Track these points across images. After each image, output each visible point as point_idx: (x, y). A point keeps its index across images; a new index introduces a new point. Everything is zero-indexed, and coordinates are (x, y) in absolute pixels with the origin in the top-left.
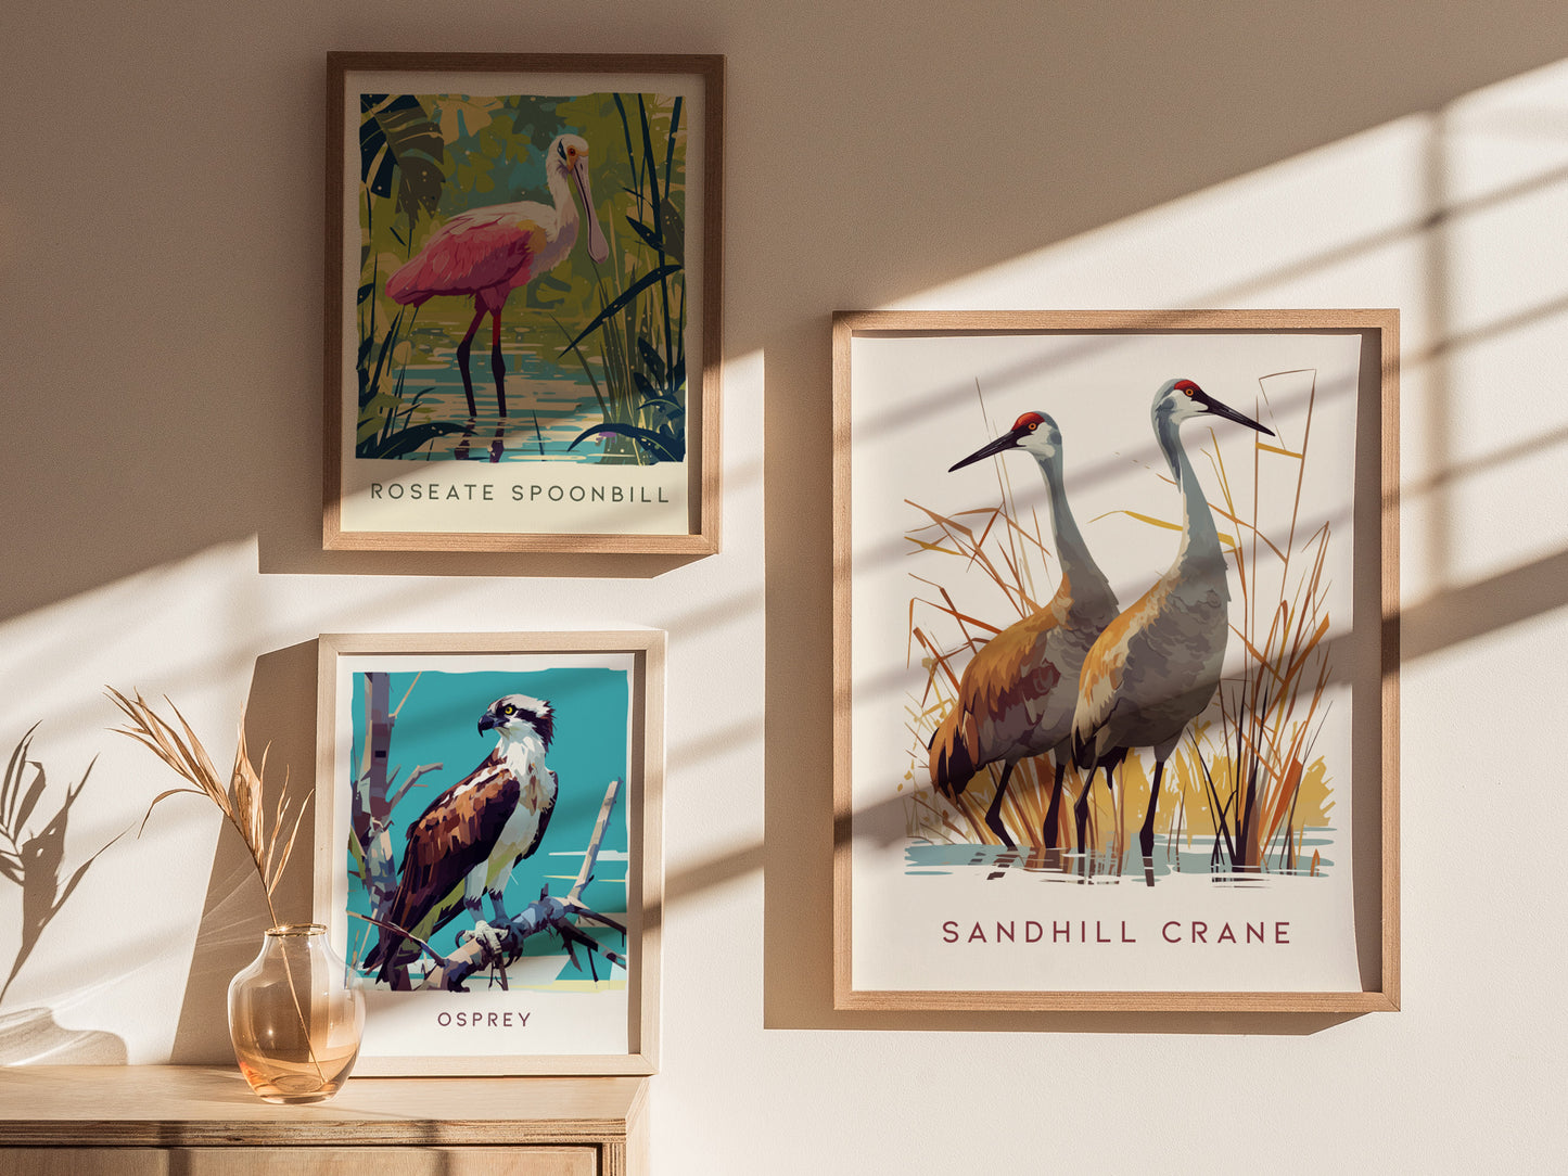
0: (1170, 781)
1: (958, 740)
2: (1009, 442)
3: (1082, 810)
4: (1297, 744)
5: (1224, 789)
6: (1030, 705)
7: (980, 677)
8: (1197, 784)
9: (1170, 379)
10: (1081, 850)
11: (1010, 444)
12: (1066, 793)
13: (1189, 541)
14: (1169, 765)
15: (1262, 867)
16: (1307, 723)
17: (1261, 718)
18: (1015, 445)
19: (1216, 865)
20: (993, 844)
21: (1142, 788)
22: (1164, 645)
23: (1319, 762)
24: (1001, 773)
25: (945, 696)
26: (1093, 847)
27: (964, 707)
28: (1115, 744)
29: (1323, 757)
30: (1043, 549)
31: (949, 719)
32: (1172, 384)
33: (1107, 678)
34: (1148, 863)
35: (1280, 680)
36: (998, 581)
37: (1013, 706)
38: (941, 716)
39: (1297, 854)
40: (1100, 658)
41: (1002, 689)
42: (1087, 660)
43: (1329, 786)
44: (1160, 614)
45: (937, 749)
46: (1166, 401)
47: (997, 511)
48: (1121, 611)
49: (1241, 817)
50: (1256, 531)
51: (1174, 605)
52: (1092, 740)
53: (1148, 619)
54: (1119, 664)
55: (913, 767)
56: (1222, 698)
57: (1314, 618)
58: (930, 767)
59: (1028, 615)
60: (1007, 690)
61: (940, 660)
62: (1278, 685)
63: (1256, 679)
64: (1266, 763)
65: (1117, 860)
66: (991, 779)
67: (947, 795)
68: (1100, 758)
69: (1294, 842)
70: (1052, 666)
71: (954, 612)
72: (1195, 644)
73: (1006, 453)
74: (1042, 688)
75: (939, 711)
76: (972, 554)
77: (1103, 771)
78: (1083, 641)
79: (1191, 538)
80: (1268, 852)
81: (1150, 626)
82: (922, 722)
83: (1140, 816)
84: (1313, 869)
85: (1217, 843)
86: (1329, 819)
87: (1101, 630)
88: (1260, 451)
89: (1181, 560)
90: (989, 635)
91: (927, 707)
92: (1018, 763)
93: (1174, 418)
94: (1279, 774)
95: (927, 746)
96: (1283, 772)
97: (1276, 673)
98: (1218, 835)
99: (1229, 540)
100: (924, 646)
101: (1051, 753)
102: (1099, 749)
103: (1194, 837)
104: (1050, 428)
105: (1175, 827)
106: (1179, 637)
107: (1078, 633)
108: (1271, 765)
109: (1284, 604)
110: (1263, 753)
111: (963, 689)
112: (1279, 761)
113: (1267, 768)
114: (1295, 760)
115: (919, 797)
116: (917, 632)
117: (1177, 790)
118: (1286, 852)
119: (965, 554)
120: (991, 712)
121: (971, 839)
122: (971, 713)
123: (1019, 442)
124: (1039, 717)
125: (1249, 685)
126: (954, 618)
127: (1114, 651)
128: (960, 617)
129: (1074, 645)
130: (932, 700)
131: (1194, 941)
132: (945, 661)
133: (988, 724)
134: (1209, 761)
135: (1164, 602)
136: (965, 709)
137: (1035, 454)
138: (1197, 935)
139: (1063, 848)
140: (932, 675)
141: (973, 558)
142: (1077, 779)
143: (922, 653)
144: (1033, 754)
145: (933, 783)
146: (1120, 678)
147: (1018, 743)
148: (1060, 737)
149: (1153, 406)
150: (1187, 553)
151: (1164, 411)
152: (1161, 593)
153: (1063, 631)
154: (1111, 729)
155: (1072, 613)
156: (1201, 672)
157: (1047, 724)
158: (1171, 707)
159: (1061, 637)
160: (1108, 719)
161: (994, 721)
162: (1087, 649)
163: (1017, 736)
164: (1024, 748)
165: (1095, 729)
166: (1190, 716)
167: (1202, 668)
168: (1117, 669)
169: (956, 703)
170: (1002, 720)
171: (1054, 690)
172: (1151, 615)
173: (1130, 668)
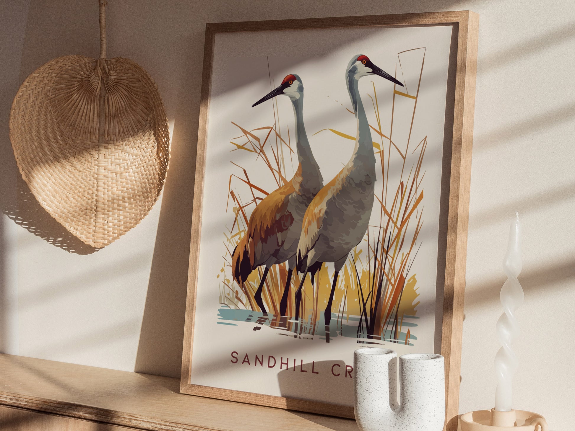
0: (341, 284)
1: (245, 252)
3: (299, 296)
4: (403, 266)
5: (366, 289)
6: (279, 235)
8: (354, 286)
10: (297, 319)
11: (280, 92)
12: (292, 286)
13: (359, 146)
14: (341, 273)
15: (382, 338)
16: (409, 254)
17: (386, 249)
18: (282, 93)
19: (360, 333)
20: (257, 311)
22: (343, 205)
23: (413, 277)
24: (263, 272)
25: (242, 228)
26: (302, 318)
27: (251, 235)
28: (316, 260)
29: (415, 275)
30: (291, 149)
31: (242, 241)
32: (356, 58)
33: (315, 222)
34: (327, 329)
35: (397, 227)
36: (270, 166)
37: (271, 236)
38: (239, 239)
39: (399, 330)
40: (312, 211)
41: (267, 226)
42: (307, 210)
43: (417, 292)
44: (342, 187)
45: (236, 257)
46: (353, 68)
47: (272, 128)
48: (324, 185)
49: (373, 306)
50: (391, 141)
51: (349, 183)
52: (306, 257)
53: (337, 190)
54: (321, 215)
55: (224, 266)
56: (368, 236)
57: (416, 192)
58: (232, 266)
59: (281, 186)
60: (269, 227)
61: (241, 208)
62: (396, 230)
63: (385, 227)
64: (387, 276)
65: (313, 326)
66: (258, 275)
67: (239, 282)
68: (309, 267)
69: (398, 324)
70: (290, 215)
71: (249, 183)
72: (357, 205)
74: (285, 226)
75: (238, 236)
76: (259, 151)
77: (310, 274)
78: (306, 201)
79: (360, 145)
80: (385, 328)
81: (338, 194)
82: (230, 242)
83: (325, 302)
84: (406, 340)
85: (361, 320)
86: (416, 311)
87: (314, 195)
88: (396, 94)
89: (354, 157)
90: (264, 196)
91: (233, 234)
92: (271, 267)
93: (356, 76)
94: (393, 283)
95: (232, 255)
96: (395, 282)
97: (395, 224)
98: (362, 316)
99: (378, 146)
100: (234, 201)
101: (287, 262)
102: (309, 262)
104: (299, 83)
105: (342, 309)
106: (350, 201)
107: (304, 197)
108: (390, 277)
109: (402, 184)
110: (386, 270)
111: (250, 225)
112: (394, 275)
113: (388, 279)
114: (402, 275)
115: (226, 282)
116: (232, 193)
117: (343, 288)
118: (394, 330)
120: (261, 238)
121: (247, 307)
122: (252, 238)
123: (284, 91)
124: (283, 242)
125: (382, 230)
126: (249, 186)
127: (319, 207)
128: (251, 186)
129: (301, 203)
130: (236, 230)
131: (346, 377)
132: (243, 209)
133: (260, 244)
134: (360, 273)
135: (345, 181)
136: (250, 236)
137: (291, 98)
138: (348, 373)
139: (289, 317)
140: (237, 216)
141: (259, 154)
142: (297, 278)
143: (233, 204)
144: (278, 263)
145: (233, 275)
146: (321, 223)
147: (272, 256)
148: (292, 254)
149: (347, 70)
150: (357, 153)
151: (352, 73)
152: (344, 175)
153: (297, 195)
154: (315, 251)
155: (301, 185)
156: (359, 221)
157: (286, 246)
158: (344, 240)
159: (296, 198)
160: (314, 245)
161: (262, 243)
162: (307, 206)
163: (272, 252)
164: (275, 259)
165: (308, 251)
166: (353, 246)
167: (361, 219)
168: (320, 217)
169: (246, 232)
170: (266, 243)
171: (290, 228)
172: (338, 188)
173: (326, 217)
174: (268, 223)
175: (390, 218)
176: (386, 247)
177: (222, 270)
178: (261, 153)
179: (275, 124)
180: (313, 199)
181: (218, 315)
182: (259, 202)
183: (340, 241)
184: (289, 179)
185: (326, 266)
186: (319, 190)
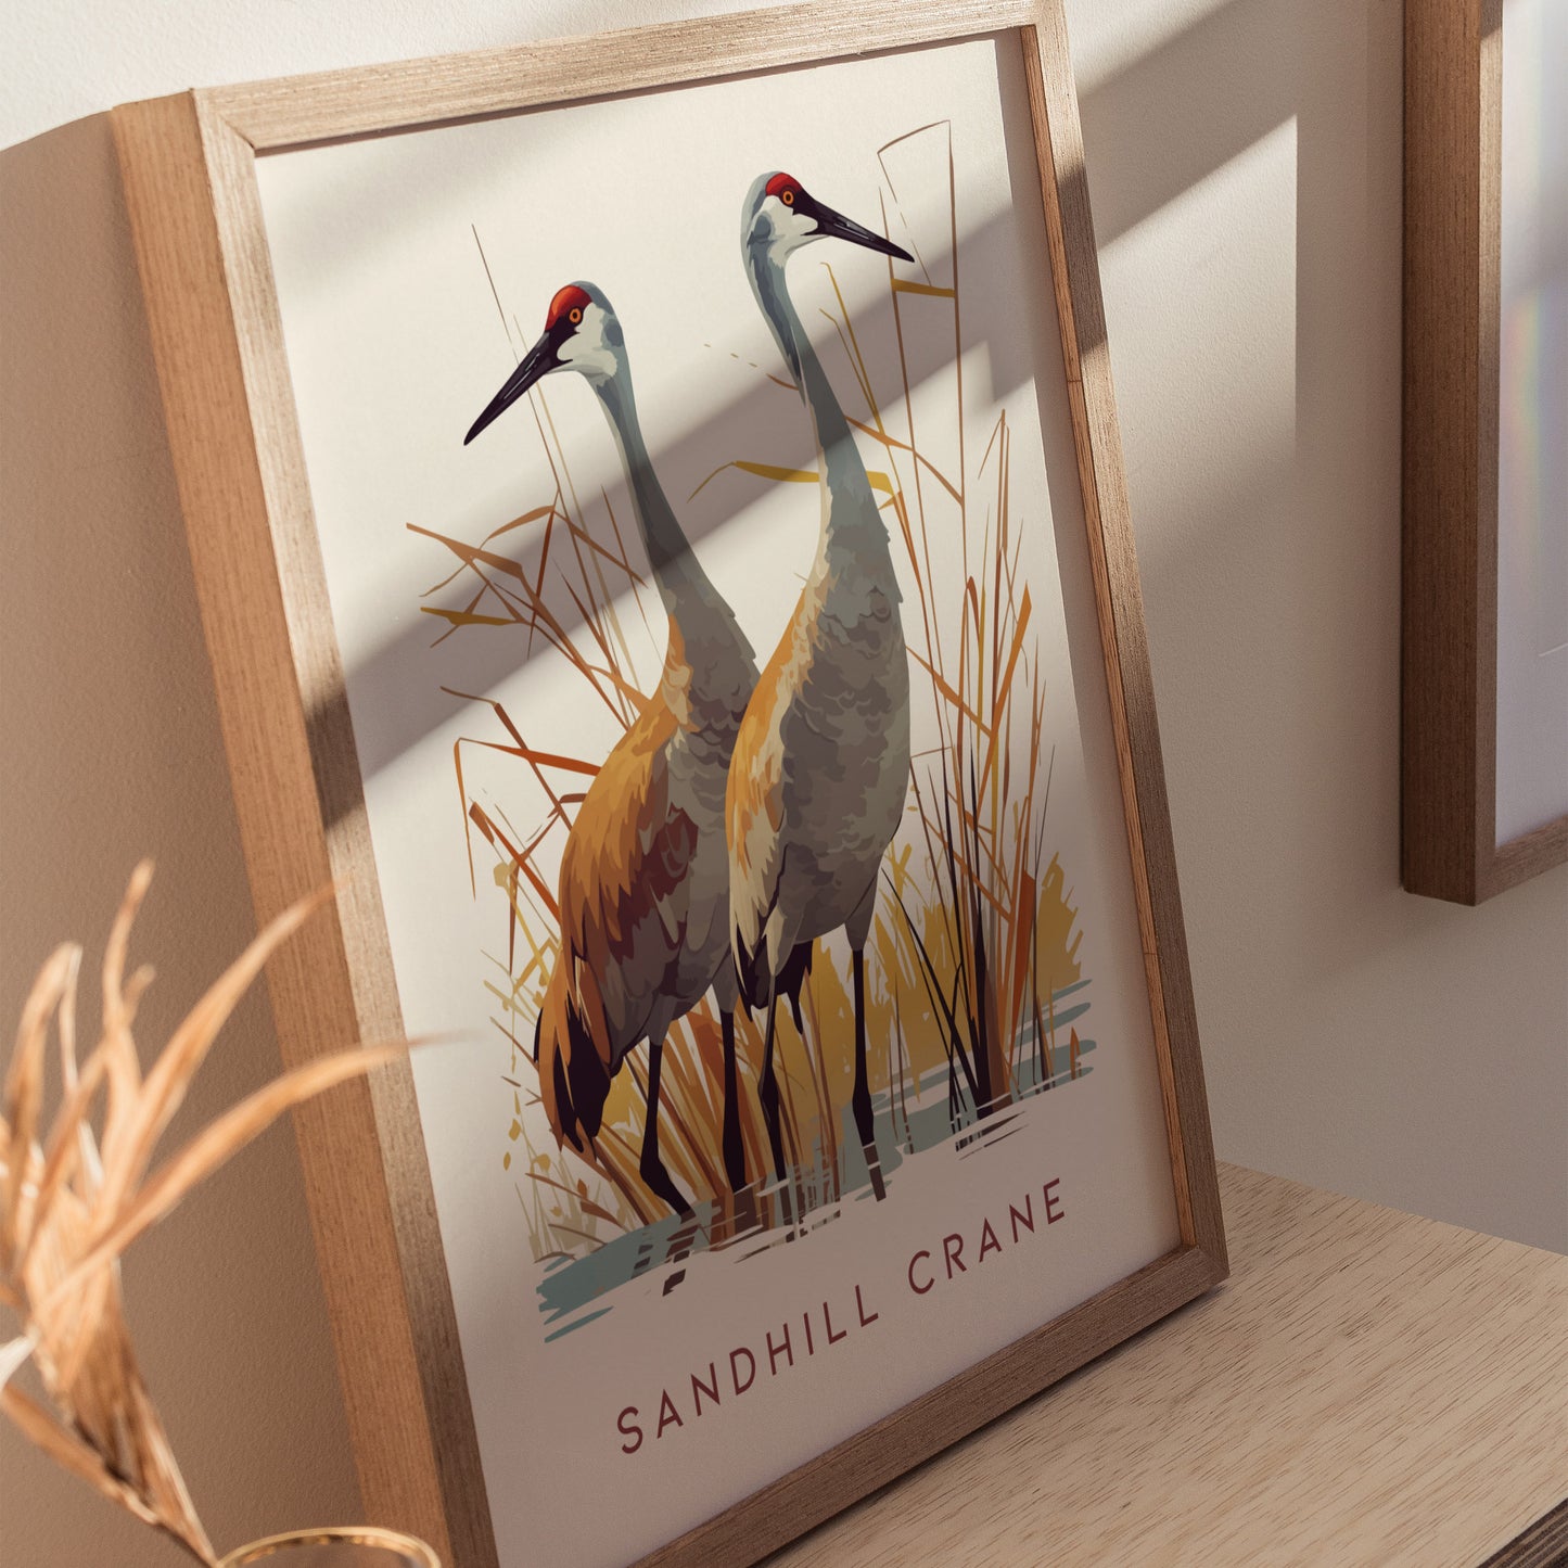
1: (574, 1022)
2: (542, 360)
3: (770, 1091)
4: (1023, 843)
5: (946, 968)
6: (665, 907)
7: (584, 878)
8: (911, 975)
9: (758, 175)
10: (781, 1175)
11: (547, 362)
12: (742, 1067)
13: (831, 498)
14: (869, 952)
15: (1013, 1092)
16: (1028, 800)
17: (972, 813)
18: (555, 363)
19: (957, 1116)
20: (658, 1218)
21: (841, 1014)
22: (830, 719)
23: (1053, 868)
24: (647, 1067)
25: (541, 938)
26: (795, 1162)
27: (577, 947)
28: (794, 941)
29: (1056, 856)
30: (633, 573)
31: (554, 986)
32: (762, 186)
33: (763, 811)
34: (871, 1156)
35: (985, 731)
36: (579, 661)
37: (642, 920)
38: (542, 982)
39: (1050, 1047)
40: (746, 775)
41: (620, 888)
42: (729, 783)
43: (1071, 906)
44: (815, 657)
46: (759, 222)
47: (551, 510)
49: (974, 1012)
50: (916, 455)
52: (761, 944)
53: (800, 674)
54: (775, 779)
55: (518, 1111)
56: (918, 793)
57: (1011, 599)
58: (543, 1099)
59: (632, 722)
60: (628, 890)
61: (520, 860)
62: (985, 740)
64: (990, 896)
65: (830, 1170)
66: (634, 1085)
67: (578, 1147)
68: (778, 978)
69: (1045, 1026)
70: (684, 816)
71: (523, 751)
73: (546, 381)
74: (676, 866)
75: (536, 973)
76: (527, 614)
78: (718, 749)
79: (834, 493)
80: (1015, 1062)
81: (805, 687)
82: (516, 1008)
84: (1073, 1065)
85: (953, 1073)
87: (739, 717)
88: (899, 295)
89: (826, 539)
90: (582, 783)
91: (518, 972)
93: (774, 254)
94: (1009, 911)
95: (532, 1056)
96: (1012, 903)
97: (977, 719)
98: (951, 1059)
99: (884, 482)
100: (491, 840)
101: (710, 995)
102: (774, 961)
103: (923, 1076)
104: (602, 312)
105: (896, 1070)
106: (846, 695)
107: (709, 735)
108: (996, 896)
109: (970, 585)
110: (984, 880)
111: (563, 911)
112: (1006, 883)
113: (995, 905)
114: (1024, 874)
115: (538, 1171)
116: (476, 813)
117: (886, 997)
118: (1038, 1052)
119: (519, 619)
120: (612, 944)
121: (627, 1224)
122: (584, 958)
123: (562, 354)
124: (682, 927)
125: (948, 753)
126: (524, 763)
127: (763, 753)
128: (535, 758)
129: (706, 760)
130: (524, 955)
131: (950, 1275)
132: (528, 862)
133: (612, 969)
134: (919, 922)
135: (816, 633)
136: (574, 953)
137: (589, 375)
139: (757, 1181)
140: (514, 898)
141: (533, 625)
142: (752, 1033)
143: (491, 856)
144: (683, 1009)
145: (554, 1130)
146: (780, 806)
147: (660, 995)
148: (717, 956)
149: (743, 236)
150: (832, 524)
151: (759, 240)
152: (810, 614)
153: (687, 738)
154: (784, 911)
155: (693, 696)
156: (884, 753)
157: (695, 939)
158: (857, 836)
159: (687, 751)
160: (776, 894)
161: (620, 962)
162: (726, 764)
163: (656, 981)
164: (670, 1002)
165: (762, 922)
166: (883, 846)
167: (885, 745)
168: (774, 787)
169: (559, 946)
170: (631, 956)
171: (693, 865)
172: (803, 663)
173: (791, 781)
174: (620, 877)
175: (962, 708)
176: (969, 808)
177: (515, 1131)
178: (539, 621)
179: (559, 490)
180: (737, 732)
181: (543, 1308)
182: (573, 810)
183: (845, 844)
184: (649, 692)
185: (824, 950)
186: (750, 693)
